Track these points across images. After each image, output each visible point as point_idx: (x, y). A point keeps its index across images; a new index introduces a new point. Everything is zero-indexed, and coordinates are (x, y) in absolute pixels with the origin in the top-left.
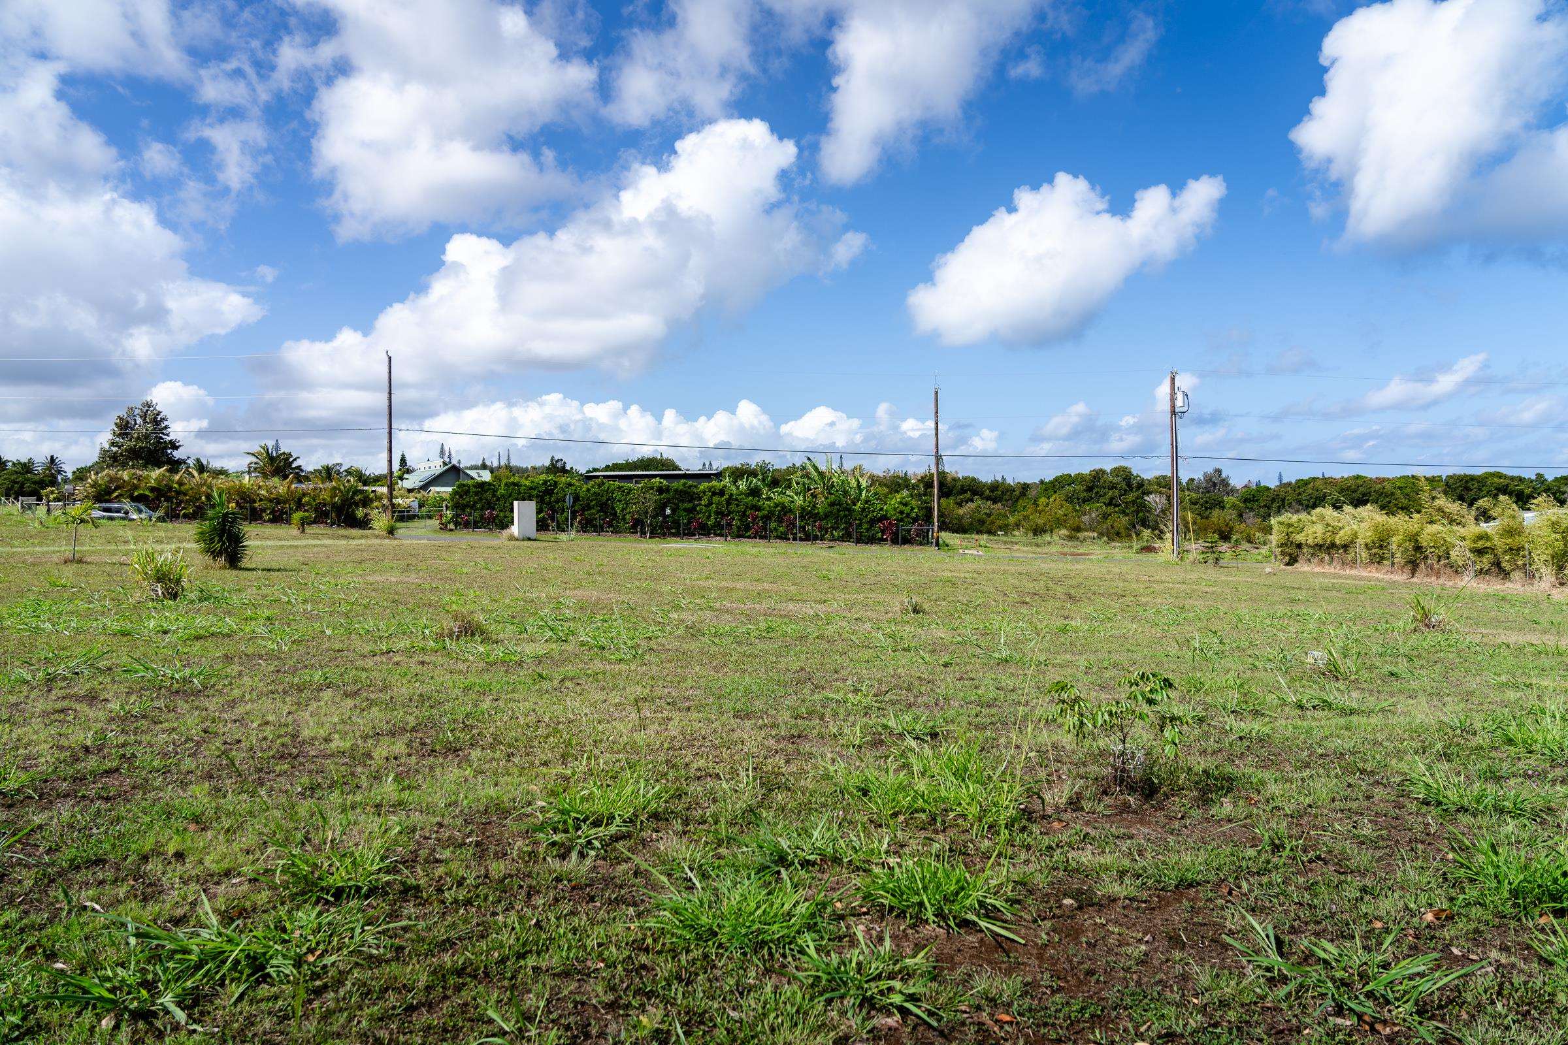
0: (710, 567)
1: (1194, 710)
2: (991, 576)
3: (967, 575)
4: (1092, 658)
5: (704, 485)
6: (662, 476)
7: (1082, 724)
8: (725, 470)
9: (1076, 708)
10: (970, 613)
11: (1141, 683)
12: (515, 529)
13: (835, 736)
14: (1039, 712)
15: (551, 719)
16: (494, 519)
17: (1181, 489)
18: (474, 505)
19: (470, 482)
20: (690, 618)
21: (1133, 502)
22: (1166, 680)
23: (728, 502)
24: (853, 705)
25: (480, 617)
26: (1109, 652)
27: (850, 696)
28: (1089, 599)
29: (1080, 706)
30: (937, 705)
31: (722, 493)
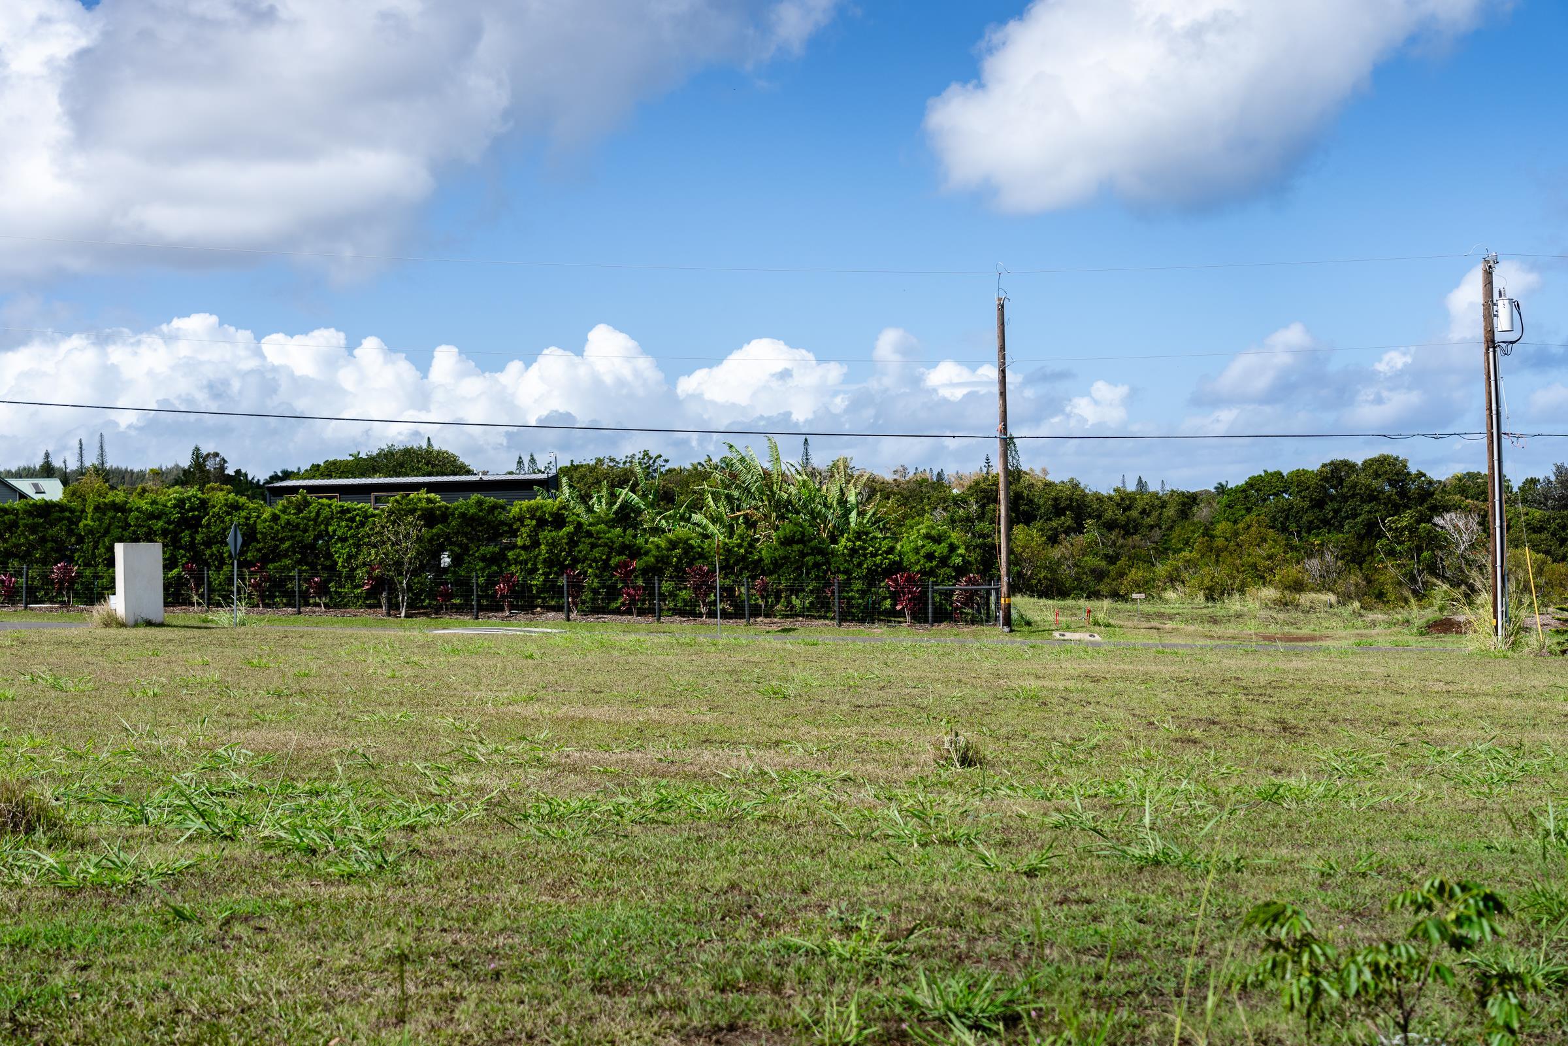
0: (536, 676)
1: (1548, 960)
2: (1120, 685)
3: (1071, 684)
4: (1334, 854)
5: (520, 506)
6: (431, 487)
7: (1318, 992)
8: (565, 471)
9: (1305, 958)
10: (1079, 763)
11: (1438, 904)
12: (117, 603)
13: (808, 1028)
14: (1229, 967)
15: (203, 1004)
16: (72, 582)
17: (1509, 499)
18: (28, 553)
19: (18, 504)
20: (496, 785)
21: (1412, 530)
22: (1488, 898)
23: (572, 542)
24: (841, 959)
25: (46, 792)
26: (1369, 842)
27: (834, 940)
28: (1324, 731)
29: (1312, 952)
30: (1016, 956)
31: (559, 520)
